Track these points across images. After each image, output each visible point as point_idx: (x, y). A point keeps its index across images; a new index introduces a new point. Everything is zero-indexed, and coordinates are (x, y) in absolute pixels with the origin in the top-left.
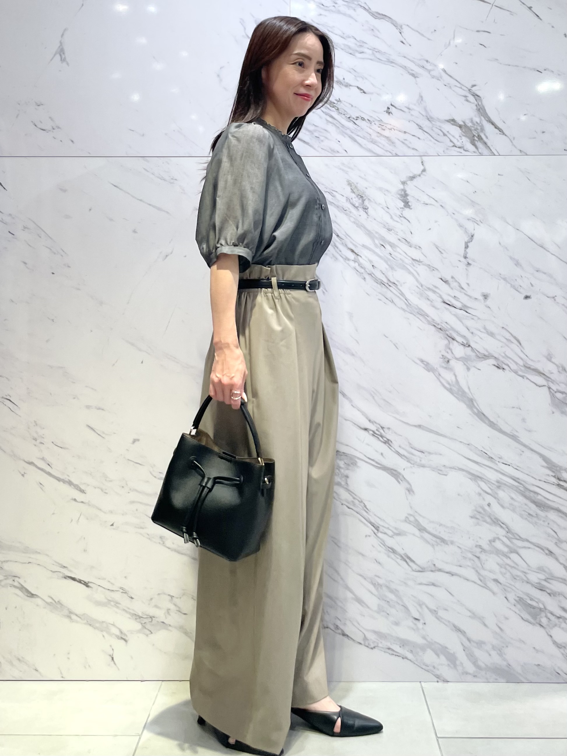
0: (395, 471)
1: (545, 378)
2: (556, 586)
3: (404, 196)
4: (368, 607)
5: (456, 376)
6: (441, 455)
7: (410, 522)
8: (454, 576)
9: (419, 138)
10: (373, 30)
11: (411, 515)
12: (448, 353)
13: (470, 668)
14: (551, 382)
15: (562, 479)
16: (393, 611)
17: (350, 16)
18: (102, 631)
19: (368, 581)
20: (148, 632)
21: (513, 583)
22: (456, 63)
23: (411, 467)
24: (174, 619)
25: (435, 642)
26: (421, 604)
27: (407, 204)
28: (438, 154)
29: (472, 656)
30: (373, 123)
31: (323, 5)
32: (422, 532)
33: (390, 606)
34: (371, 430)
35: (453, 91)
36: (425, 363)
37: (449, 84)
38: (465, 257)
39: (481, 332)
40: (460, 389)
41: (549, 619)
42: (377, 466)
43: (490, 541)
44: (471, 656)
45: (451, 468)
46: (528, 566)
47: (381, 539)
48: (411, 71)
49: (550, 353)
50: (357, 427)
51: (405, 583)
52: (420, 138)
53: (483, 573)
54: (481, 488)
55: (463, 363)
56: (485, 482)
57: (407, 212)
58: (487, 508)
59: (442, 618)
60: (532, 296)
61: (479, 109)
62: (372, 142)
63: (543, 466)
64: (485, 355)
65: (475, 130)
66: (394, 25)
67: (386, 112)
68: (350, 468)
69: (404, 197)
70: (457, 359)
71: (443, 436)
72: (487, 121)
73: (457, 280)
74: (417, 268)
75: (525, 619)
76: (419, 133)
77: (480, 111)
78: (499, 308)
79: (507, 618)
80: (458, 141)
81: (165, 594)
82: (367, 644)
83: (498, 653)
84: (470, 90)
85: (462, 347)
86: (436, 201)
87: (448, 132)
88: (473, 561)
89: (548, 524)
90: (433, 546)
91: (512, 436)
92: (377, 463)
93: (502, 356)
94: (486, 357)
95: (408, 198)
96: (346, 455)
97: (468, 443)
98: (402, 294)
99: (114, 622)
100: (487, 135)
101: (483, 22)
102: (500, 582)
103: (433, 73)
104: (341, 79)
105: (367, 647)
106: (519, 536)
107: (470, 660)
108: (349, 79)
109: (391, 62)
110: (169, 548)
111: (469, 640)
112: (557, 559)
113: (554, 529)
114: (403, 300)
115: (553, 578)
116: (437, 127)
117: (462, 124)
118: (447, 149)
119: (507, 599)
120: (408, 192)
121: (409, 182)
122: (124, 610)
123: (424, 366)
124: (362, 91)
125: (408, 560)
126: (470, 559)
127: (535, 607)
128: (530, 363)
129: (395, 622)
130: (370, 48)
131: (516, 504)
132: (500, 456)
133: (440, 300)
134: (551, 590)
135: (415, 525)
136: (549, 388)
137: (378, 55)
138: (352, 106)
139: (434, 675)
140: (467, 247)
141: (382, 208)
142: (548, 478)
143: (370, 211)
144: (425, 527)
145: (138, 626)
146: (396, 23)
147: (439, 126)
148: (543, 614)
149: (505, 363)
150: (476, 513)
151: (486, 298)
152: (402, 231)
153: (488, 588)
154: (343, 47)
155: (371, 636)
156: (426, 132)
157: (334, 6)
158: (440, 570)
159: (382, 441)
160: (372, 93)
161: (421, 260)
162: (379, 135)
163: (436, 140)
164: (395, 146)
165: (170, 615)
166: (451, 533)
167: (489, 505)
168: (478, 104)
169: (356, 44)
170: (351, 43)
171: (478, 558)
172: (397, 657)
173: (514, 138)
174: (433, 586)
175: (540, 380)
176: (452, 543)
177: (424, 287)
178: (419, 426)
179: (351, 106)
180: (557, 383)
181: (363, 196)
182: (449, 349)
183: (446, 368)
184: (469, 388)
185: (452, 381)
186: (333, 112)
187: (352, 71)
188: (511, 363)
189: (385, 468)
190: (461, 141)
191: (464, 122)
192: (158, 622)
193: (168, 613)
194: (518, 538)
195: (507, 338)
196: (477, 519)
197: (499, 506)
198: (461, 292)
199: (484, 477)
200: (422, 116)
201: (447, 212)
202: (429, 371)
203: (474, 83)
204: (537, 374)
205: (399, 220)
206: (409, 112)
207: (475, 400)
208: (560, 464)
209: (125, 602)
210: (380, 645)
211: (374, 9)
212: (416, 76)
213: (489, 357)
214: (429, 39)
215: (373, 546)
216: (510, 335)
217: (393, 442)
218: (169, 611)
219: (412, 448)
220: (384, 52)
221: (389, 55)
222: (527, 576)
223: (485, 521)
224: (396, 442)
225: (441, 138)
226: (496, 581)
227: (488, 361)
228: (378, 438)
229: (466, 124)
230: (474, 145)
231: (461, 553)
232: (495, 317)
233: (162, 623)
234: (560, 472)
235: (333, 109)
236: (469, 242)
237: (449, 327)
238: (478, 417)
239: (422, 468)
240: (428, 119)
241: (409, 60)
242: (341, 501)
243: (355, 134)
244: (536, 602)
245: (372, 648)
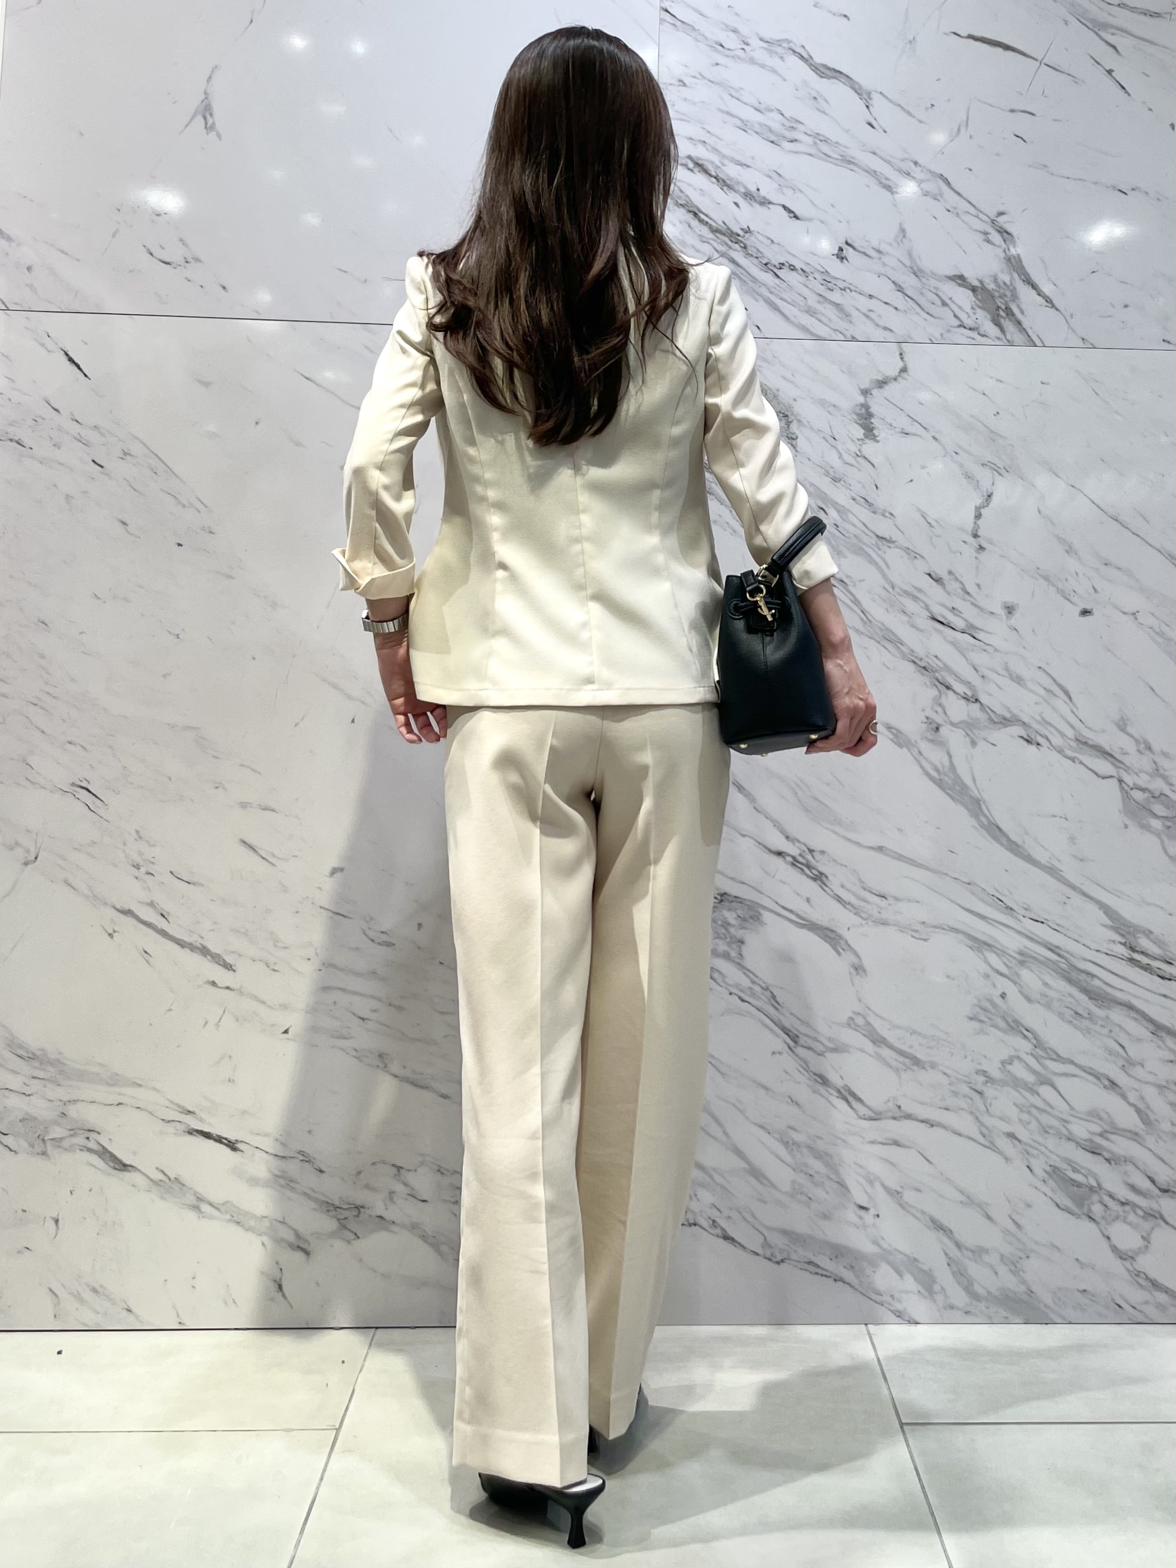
0: (833, 931)
1: (1112, 763)
2: (1121, 1146)
3: (865, 416)
4: (773, 1186)
5: (950, 756)
6: (918, 902)
7: (856, 1028)
8: (935, 1128)
9: (896, 308)
10: (815, 98)
11: (859, 1014)
12: (937, 712)
13: (959, 1297)
14: (1125, 771)
15: (1137, 949)
16: (819, 1193)
17: (774, 71)
18: (260, 1235)
19: (774, 1137)
20: (352, 1236)
21: (1040, 1139)
22: (970, 170)
23: (862, 924)
24: (403, 1210)
25: (896, 1249)
26: (871, 1180)
27: (870, 432)
28: (931, 340)
29: (962, 1275)
30: (811, 278)
31: (721, 46)
32: (878, 1046)
33: (816, 1185)
34: (789, 855)
35: (963, 221)
36: (894, 731)
37: (955, 208)
38: (975, 536)
39: (999, 674)
40: (958, 780)
41: (1106, 1206)
42: (798, 923)
43: (1003, 1063)
44: (960, 1274)
45: (935, 927)
46: (1072, 1108)
47: (801, 1059)
48: (884, 181)
49: (1125, 717)
50: (764, 849)
51: (844, 1141)
52: (898, 307)
53: (987, 1120)
54: (990, 966)
55: (964, 733)
56: (996, 953)
57: (869, 448)
58: (999, 1001)
59: (911, 1206)
60: (1094, 611)
61: (1010, 259)
62: (807, 312)
63: (1105, 926)
64: (1005, 719)
65: (1000, 297)
66: (856, 92)
67: (835, 257)
68: (747, 925)
69: (865, 419)
70: (952, 724)
71: (922, 868)
72: (1024, 281)
73: (959, 578)
74: (885, 552)
75: (1062, 1207)
76: (897, 299)
77: (1011, 262)
78: (1033, 631)
79: (1029, 1206)
80: (969, 317)
81: (384, 1162)
82: (768, 1254)
83: (1011, 1270)
84: (993, 221)
85: (963, 702)
86: (925, 428)
87: (951, 299)
88: (972, 1099)
89: (1111, 1031)
90: (897, 1070)
91: (1051, 868)
92: (798, 916)
93: (1034, 719)
94: (1006, 722)
95: (873, 420)
96: (740, 900)
97: (967, 880)
98: (856, 602)
99: (284, 1218)
100: (1023, 306)
101: (1021, 94)
102: (1020, 1137)
103: (924, 185)
104: (753, 189)
105: (769, 1259)
106: (1058, 1055)
107: (959, 1283)
108: (768, 189)
109: (848, 162)
110: (396, 1076)
111: (958, 1245)
112: (1124, 1097)
113: (1121, 1042)
114: (855, 612)
115: (1113, 1131)
116: (932, 289)
117: (976, 283)
118: (949, 331)
119: (1031, 1171)
120: (874, 409)
121: (875, 392)
122: (305, 1194)
123: (892, 736)
124: (792, 215)
125: (850, 1099)
126: (965, 1096)
127: (1082, 1184)
128: (1086, 733)
129: (823, 1213)
130: (809, 132)
131: (1052, 994)
132: (1026, 906)
133: (926, 614)
134: (1111, 1152)
135: (864, 1032)
136: (1120, 781)
137: (825, 148)
138: (772, 241)
139: (892, 1312)
140: (978, 516)
141: (824, 438)
142: (1112, 946)
143: (801, 442)
144: (885, 1036)
145: (333, 1225)
146: (860, 87)
147: (934, 288)
148: (1095, 1198)
149: (1041, 733)
150: (978, 1009)
151: (1010, 613)
152: (859, 482)
153: (994, 1148)
154: (757, 128)
155: (778, 1241)
156: (909, 297)
157: (743, 49)
158: (909, 1117)
159: (808, 876)
160: (810, 220)
161: (894, 539)
162: (821, 299)
163: (928, 313)
164: (851, 322)
165: (394, 1203)
166: (931, 1048)
167: (1003, 996)
168: (1009, 249)
169: (783, 125)
170: (774, 121)
171: (980, 1093)
172: (825, 1278)
173: (1072, 315)
174: (894, 1147)
175: (1104, 766)
176: (933, 1066)
177: (897, 589)
178: (880, 849)
179: (769, 241)
180: (1133, 771)
181: (788, 414)
182: (940, 705)
183: (932, 741)
184: (974, 780)
185: (943, 766)
186: (737, 253)
187: (775, 176)
188: (1051, 733)
189: (813, 927)
190: (974, 317)
191: (981, 282)
192: (370, 1216)
193: (391, 1199)
194: (1054, 1056)
195: (1047, 687)
196: (981, 1021)
197: (1023, 999)
198: (964, 600)
199: (998, 945)
200: (901, 265)
201: (945, 449)
202: (900, 746)
203: (1001, 209)
204: (1099, 754)
205: (855, 463)
206: (880, 259)
207: (984, 802)
208: (1135, 921)
209: (309, 1179)
210: (794, 1256)
211: (818, 59)
212: (894, 190)
213: (1012, 721)
214: (921, 122)
215: (786, 1072)
216: (1050, 680)
217: (830, 878)
218: (393, 1195)
219: (865, 889)
220: (836, 143)
221: (845, 147)
222: (1069, 1126)
223: (995, 1026)
224: (836, 877)
225: (939, 310)
226: (1011, 1136)
227: (1009, 728)
228: (802, 870)
229: (985, 284)
230: (998, 324)
231: (950, 1084)
232: (1024, 648)
233: (378, 1219)
234: (1134, 937)
235: (737, 245)
236: (984, 507)
237: (941, 665)
238: (989, 833)
239: (882, 927)
240: (915, 274)
241: (881, 158)
242: (730, 988)
243: (776, 295)
244: (1084, 1175)
245: (778, 1263)
